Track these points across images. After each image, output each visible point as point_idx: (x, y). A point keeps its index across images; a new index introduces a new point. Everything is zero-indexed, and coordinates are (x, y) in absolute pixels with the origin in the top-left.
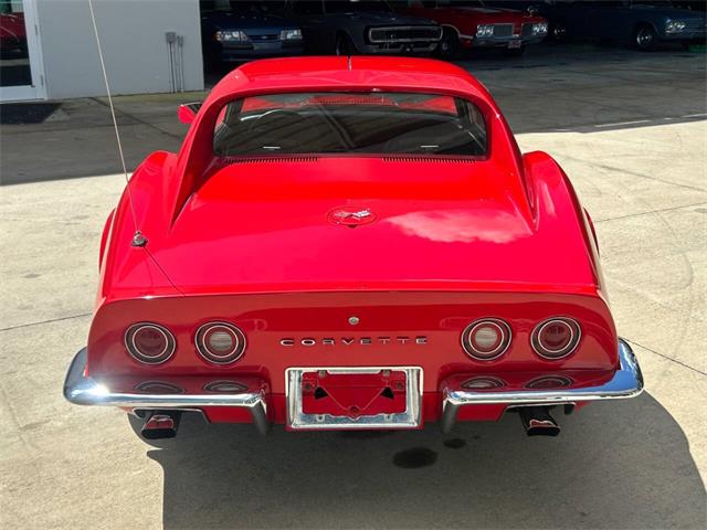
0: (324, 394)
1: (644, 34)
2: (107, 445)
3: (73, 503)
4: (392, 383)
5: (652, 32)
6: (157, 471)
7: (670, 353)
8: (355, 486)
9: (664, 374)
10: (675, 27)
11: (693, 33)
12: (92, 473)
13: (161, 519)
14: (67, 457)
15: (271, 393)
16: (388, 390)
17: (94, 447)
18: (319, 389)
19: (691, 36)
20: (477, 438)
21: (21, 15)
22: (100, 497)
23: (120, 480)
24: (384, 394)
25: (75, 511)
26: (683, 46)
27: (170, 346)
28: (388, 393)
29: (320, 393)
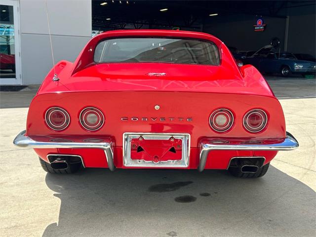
0: (142, 150)
1: (285, 70)
2: (34, 191)
3: (14, 211)
4: (175, 145)
5: (289, 69)
6: (58, 201)
7: (307, 167)
8: (156, 208)
9: (305, 174)
10: (298, 67)
11: (306, 70)
12: (26, 201)
13: (58, 218)
14: (14, 195)
15: (116, 146)
16: (173, 148)
17: (28, 192)
18: (140, 147)
19: (306, 71)
20: (216, 193)
21: (14, 55)
22: (29, 209)
23: (39, 204)
24: (171, 150)
25: (15, 214)
26: (302, 75)
27: (67, 121)
28: (173, 150)
29: (140, 149)
